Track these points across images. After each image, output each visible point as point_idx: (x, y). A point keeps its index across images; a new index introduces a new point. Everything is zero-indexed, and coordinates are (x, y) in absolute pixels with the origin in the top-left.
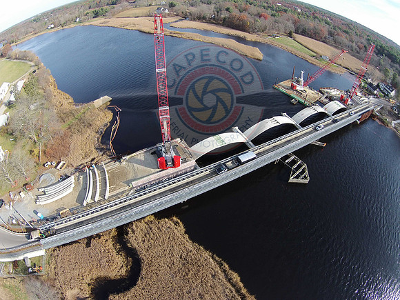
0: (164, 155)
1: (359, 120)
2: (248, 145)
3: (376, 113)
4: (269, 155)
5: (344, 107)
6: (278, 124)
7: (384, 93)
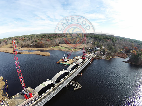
0: (26, 94)
1: (90, 62)
2: (54, 84)
3: (95, 57)
4: (63, 84)
5: (83, 60)
6: (62, 74)
7: (96, 50)
